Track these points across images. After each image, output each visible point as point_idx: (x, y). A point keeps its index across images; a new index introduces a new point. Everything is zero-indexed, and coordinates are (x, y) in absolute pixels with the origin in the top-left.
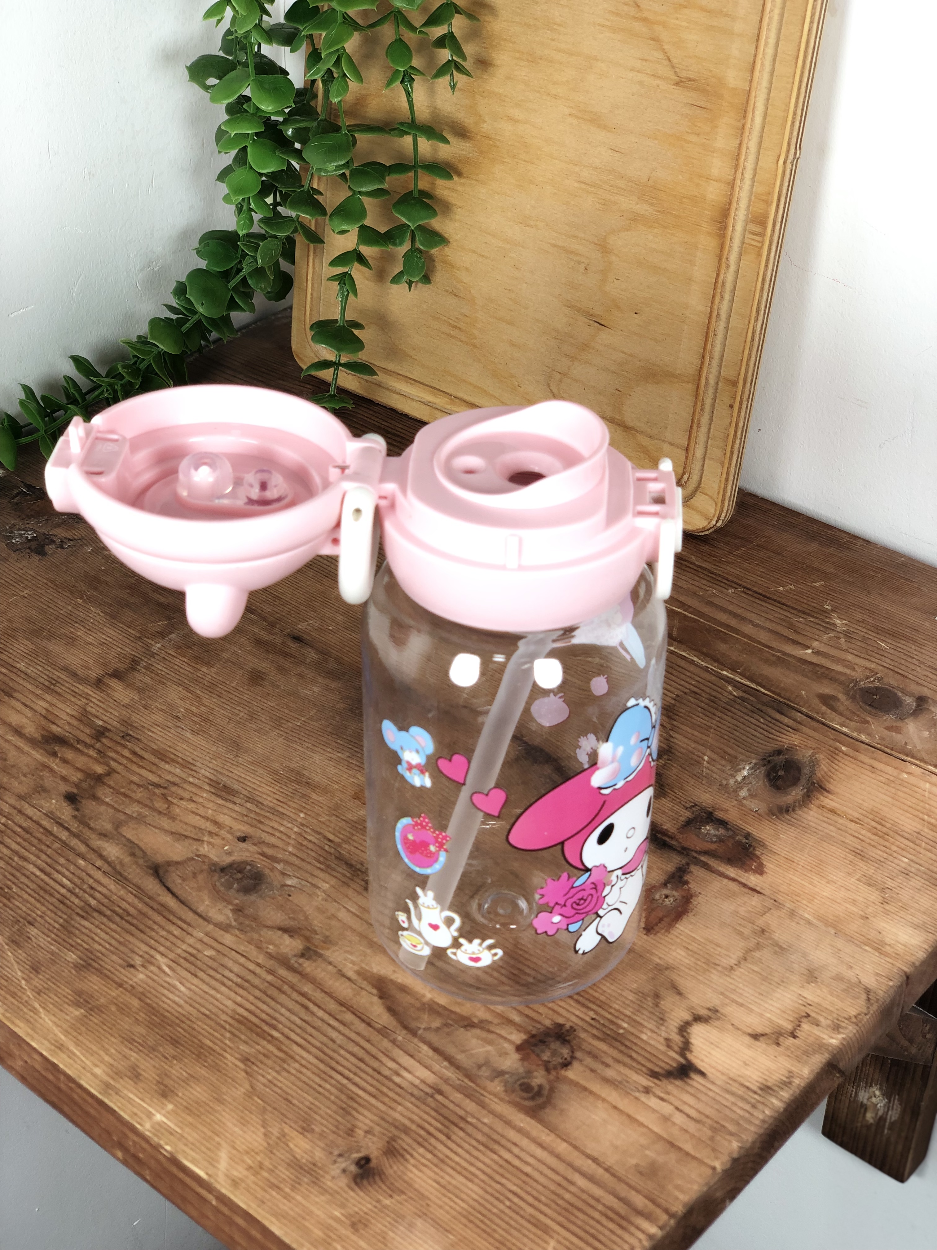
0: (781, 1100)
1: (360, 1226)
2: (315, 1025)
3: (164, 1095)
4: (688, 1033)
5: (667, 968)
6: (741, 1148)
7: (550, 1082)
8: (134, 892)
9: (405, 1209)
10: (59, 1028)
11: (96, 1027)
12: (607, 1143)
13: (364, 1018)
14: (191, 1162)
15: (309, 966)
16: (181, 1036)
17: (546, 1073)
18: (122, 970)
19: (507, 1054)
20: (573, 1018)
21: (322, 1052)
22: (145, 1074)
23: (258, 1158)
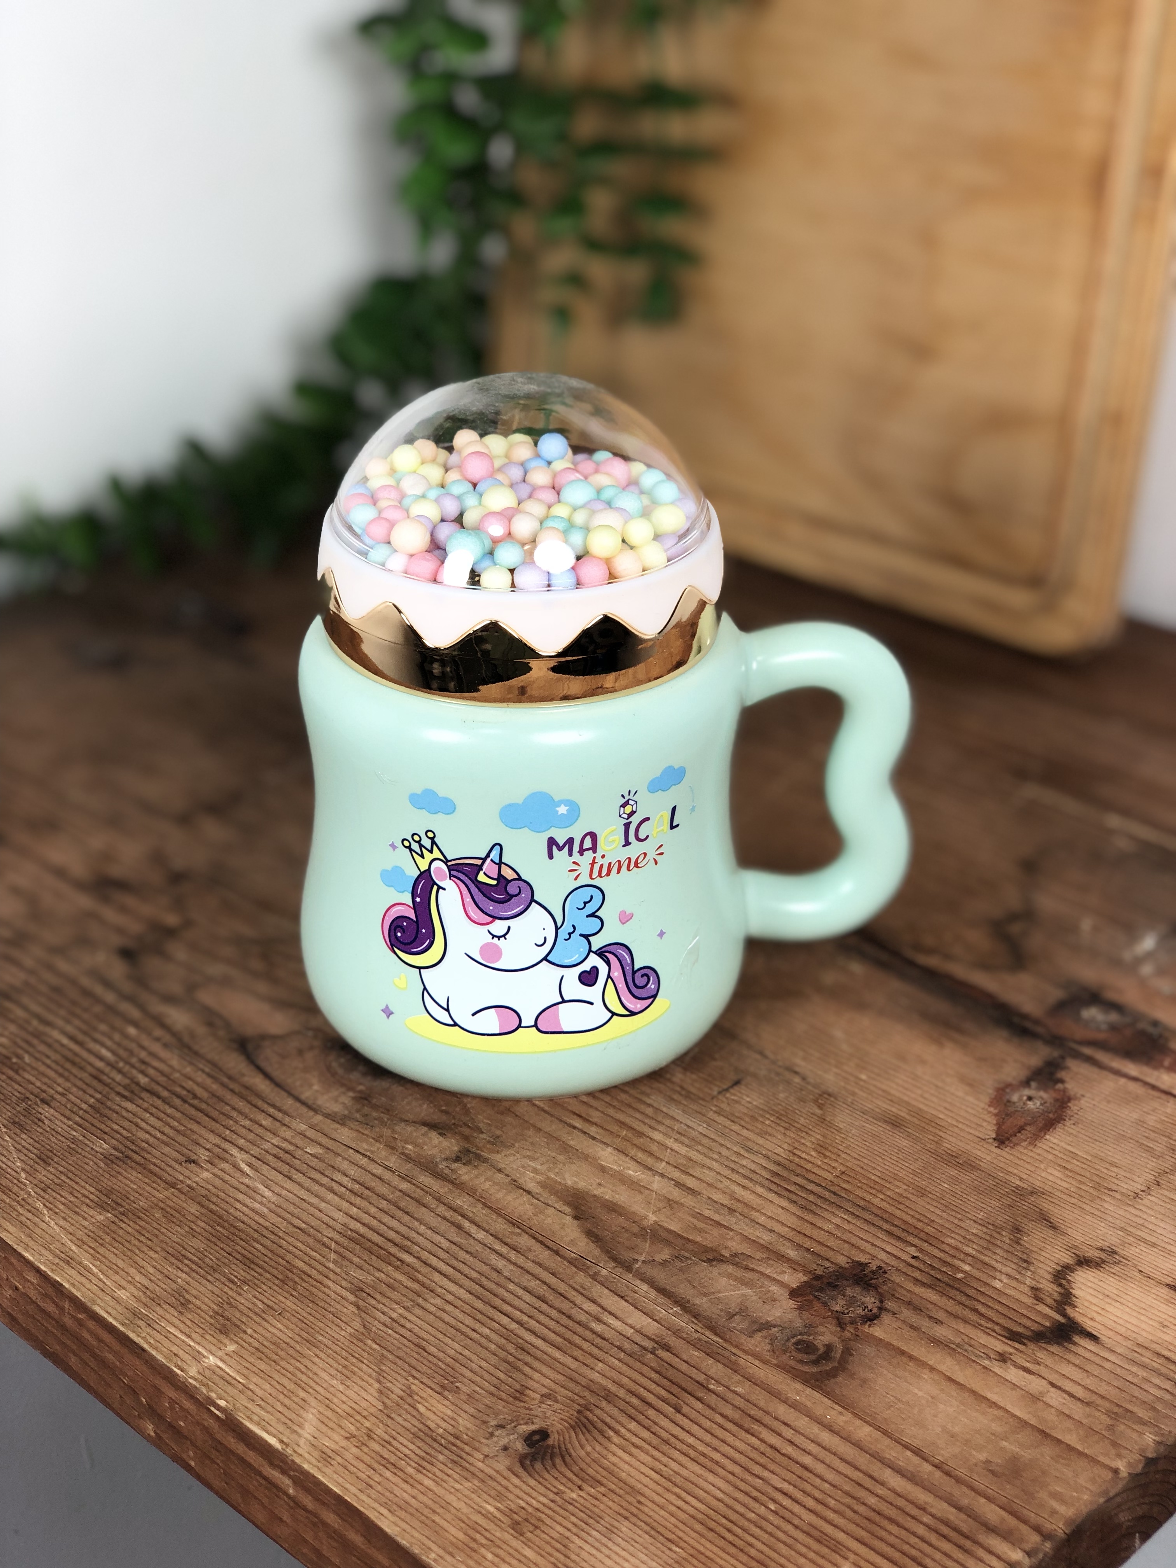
1: (526, 1528)
2: (472, 1249)
3: (224, 1331)
4: (1069, 1281)
5: (1032, 1193)
6: (1158, 1443)
7: (844, 1341)
8: (207, 1070)
9: (602, 1507)
10: (71, 1237)
11: (128, 1238)
12: (938, 1430)
13: (550, 1243)
14: (258, 1424)
15: (466, 1173)
16: (260, 1254)
17: (839, 1329)
18: (177, 1166)
19: (775, 1300)
20: (883, 1256)
21: (480, 1286)
22: (198, 1302)
23: (367, 1424)
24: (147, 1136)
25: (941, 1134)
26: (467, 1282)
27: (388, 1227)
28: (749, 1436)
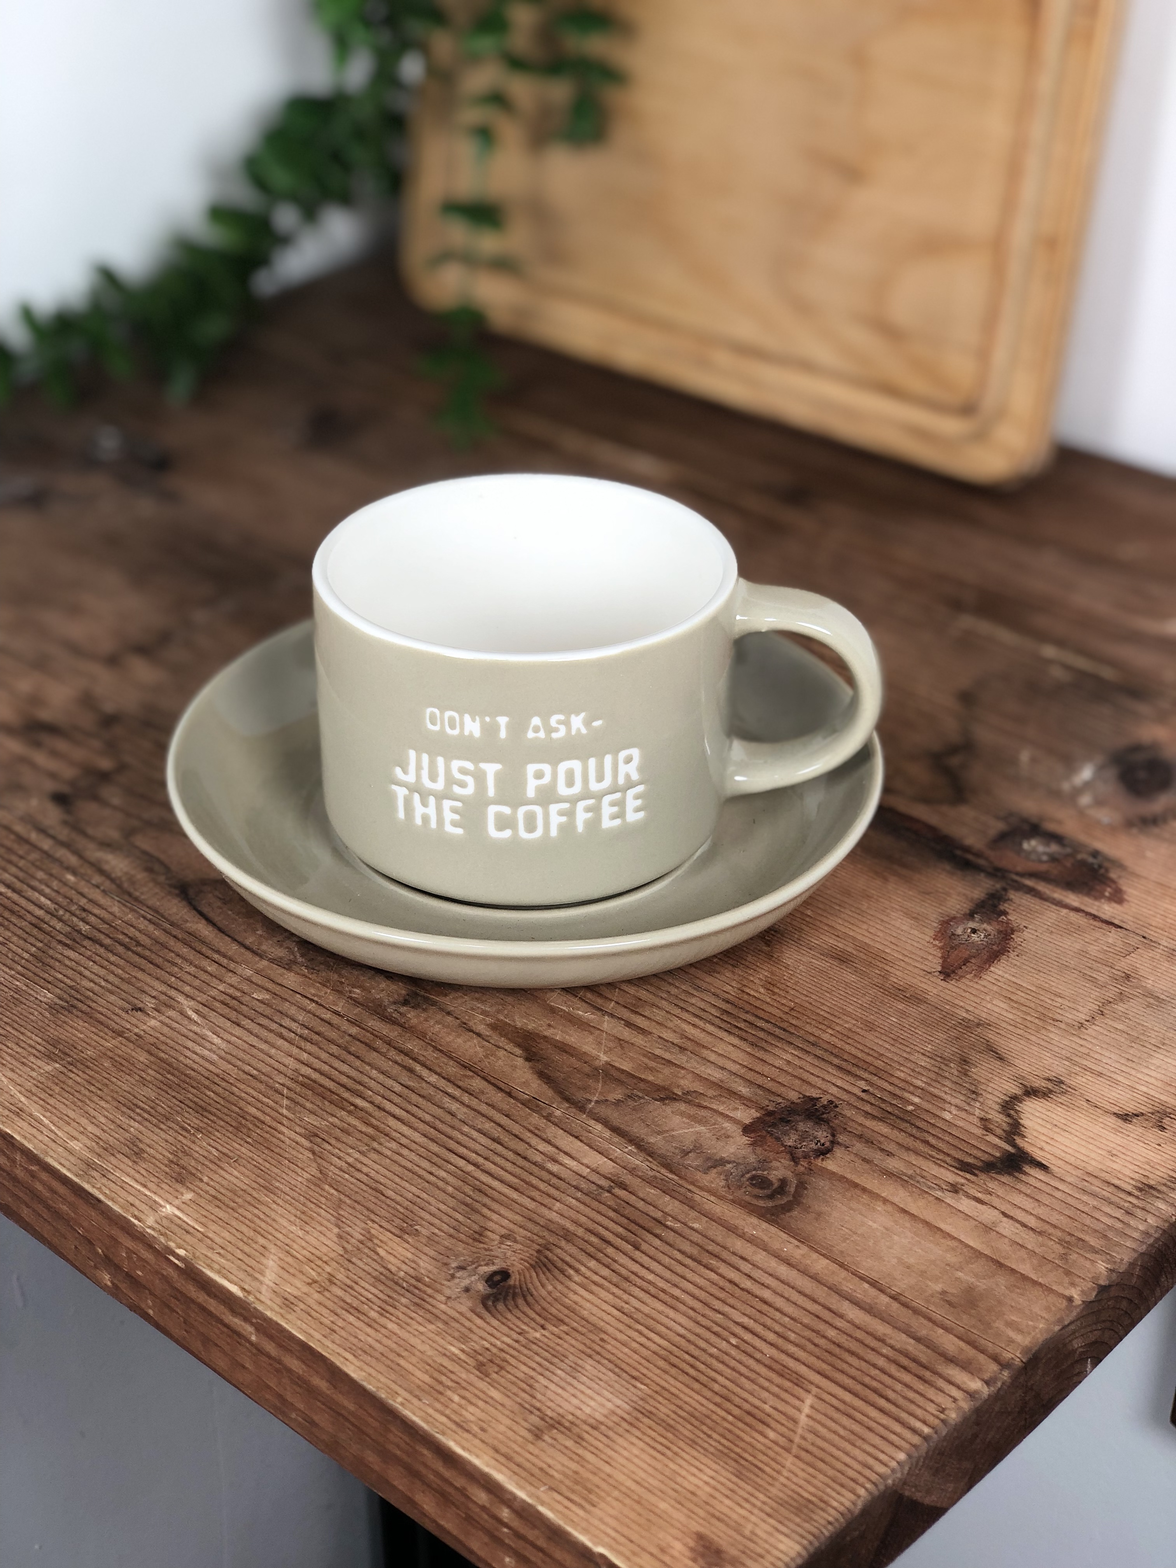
0: (1172, 1205)
1: (492, 1369)
2: (424, 1093)
3: (180, 1180)
4: (1017, 1111)
5: (978, 1025)
6: (1111, 1272)
7: (797, 1175)
8: (149, 917)
9: (566, 1345)
10: (19, 1088)
11: (78, 1088)
12: (895, 1260)
13: (501, 1085)
14: (219, 1272)
15: (415, 1017)
16: (211, 1101)
17: (792, 1163)
18: (123, 1014)
19: (728, 1137)
20: (833, 1090)
21: (435, 1128)
22: (152, 1151)
23: (328, 1269)
24: (92, 985)
25: (887, 968)
26: (422, 1126)
27: (340, 1072)
28: (708, 1271)
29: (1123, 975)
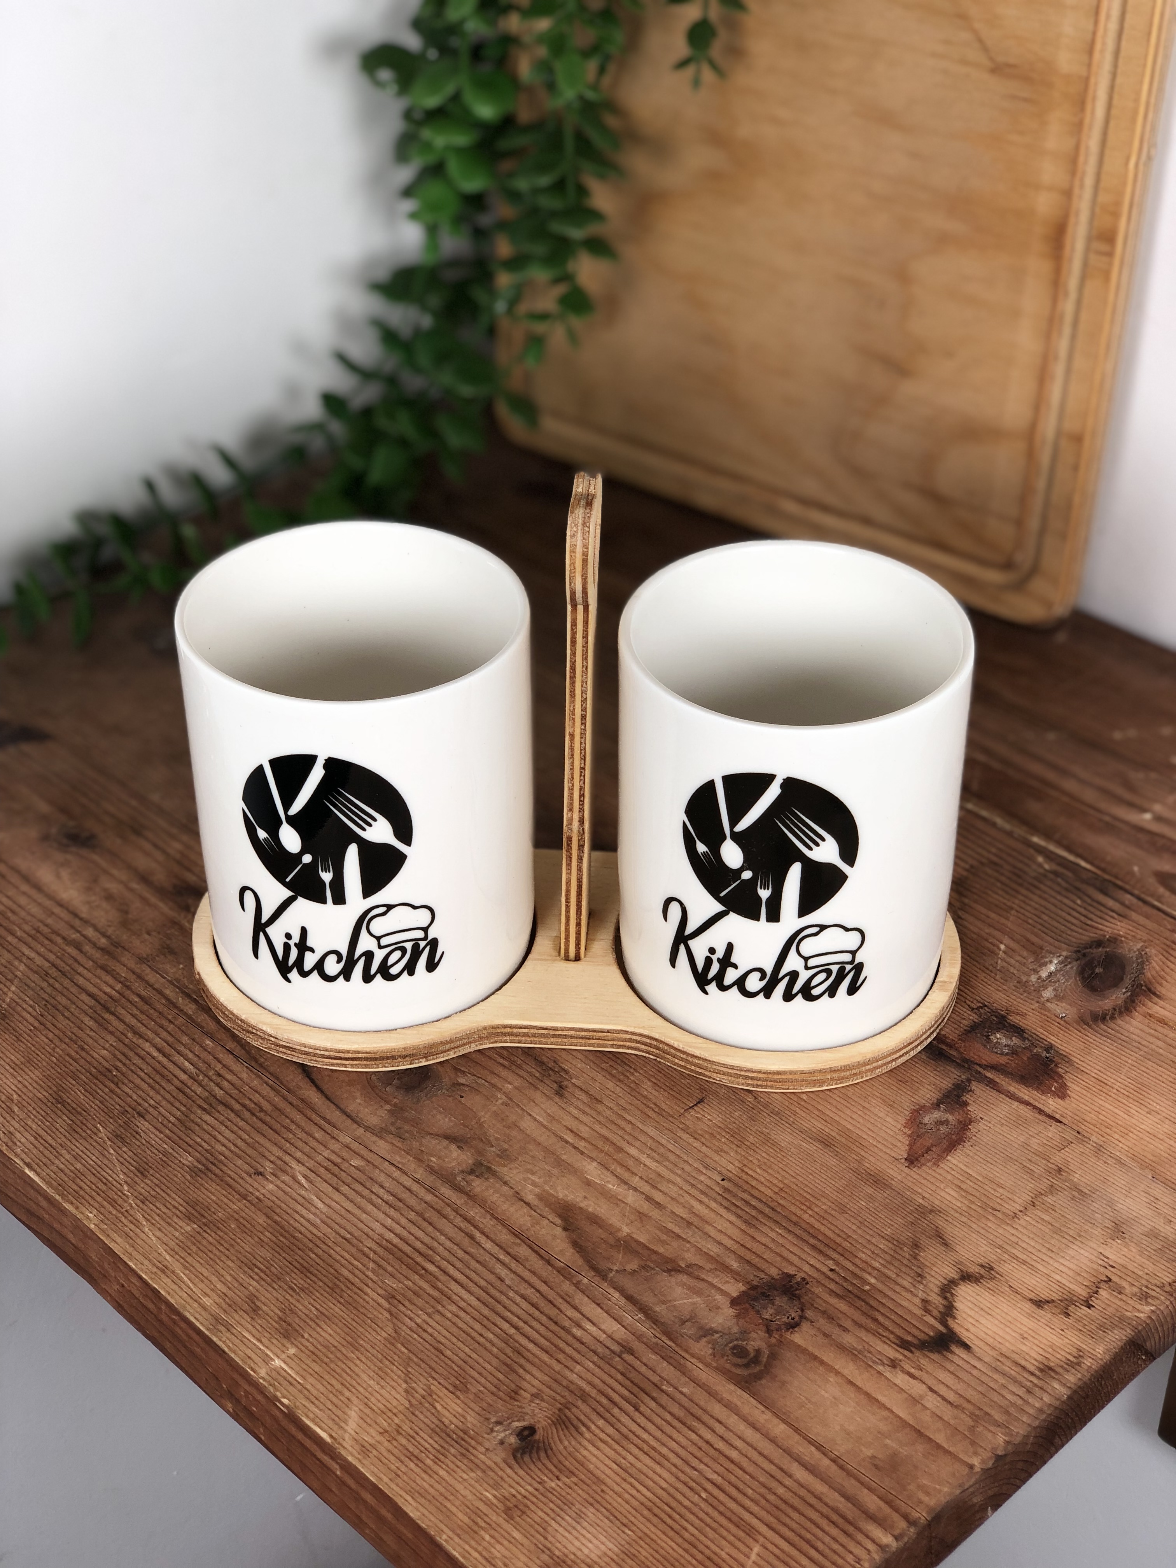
0: (1065, 1385)
1: (516, 1513)
2: (481, 1259)
3: (286, 1336)
4: (952, 1294)
5: (931, 1211)
6: (1007, 1443)
7: (770, 1346)
9: (574, 1495)
10: (165, 1247)
11: (211, 1247)
12: (838, 1428)
13: (542, 1252)
14: (313, 1421)
15: (479, 1186)
16: (314, 1263)
17: (767, 1335)
18: (248, 1178)
19: (718, 1308)
20: (807, 1268)
21: (487, 1293)
22: (265, 1308)
23: (396, 1421)
24: (224, 1149)
25: (863, 1153)
26: (477, 1290)
27: (416, 1238)
28: (690, 1432)
29: (1056, 1168)
